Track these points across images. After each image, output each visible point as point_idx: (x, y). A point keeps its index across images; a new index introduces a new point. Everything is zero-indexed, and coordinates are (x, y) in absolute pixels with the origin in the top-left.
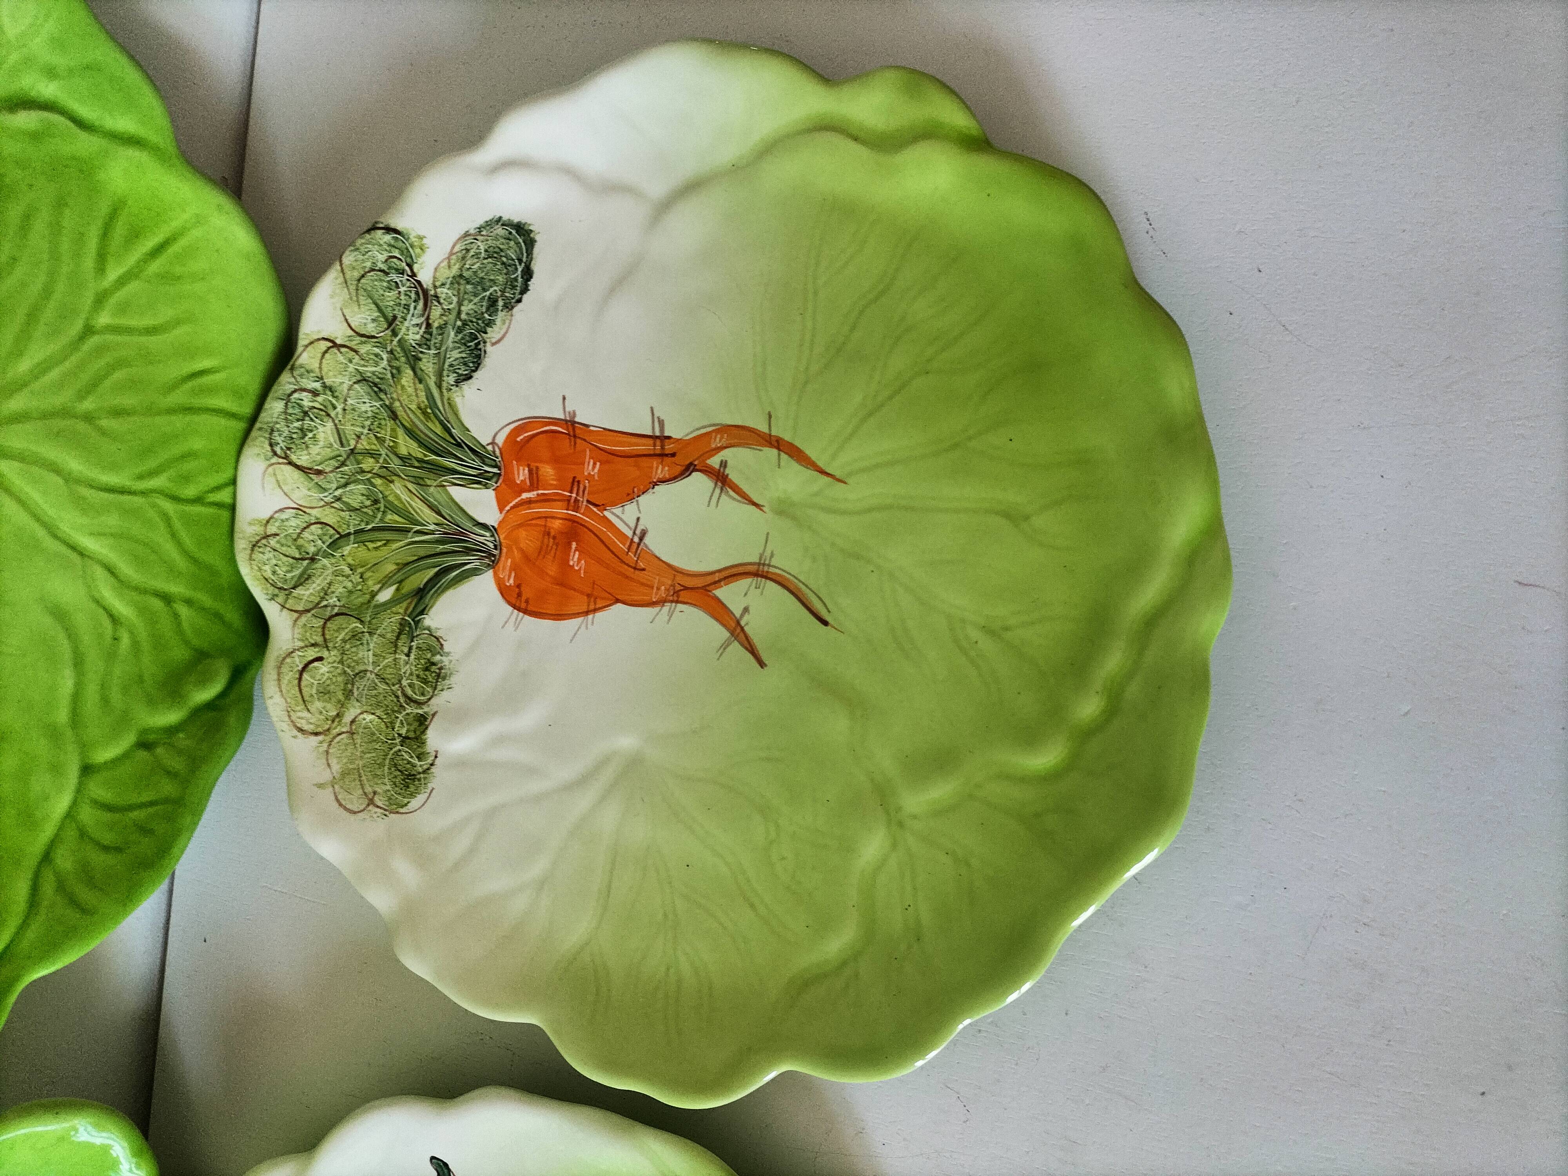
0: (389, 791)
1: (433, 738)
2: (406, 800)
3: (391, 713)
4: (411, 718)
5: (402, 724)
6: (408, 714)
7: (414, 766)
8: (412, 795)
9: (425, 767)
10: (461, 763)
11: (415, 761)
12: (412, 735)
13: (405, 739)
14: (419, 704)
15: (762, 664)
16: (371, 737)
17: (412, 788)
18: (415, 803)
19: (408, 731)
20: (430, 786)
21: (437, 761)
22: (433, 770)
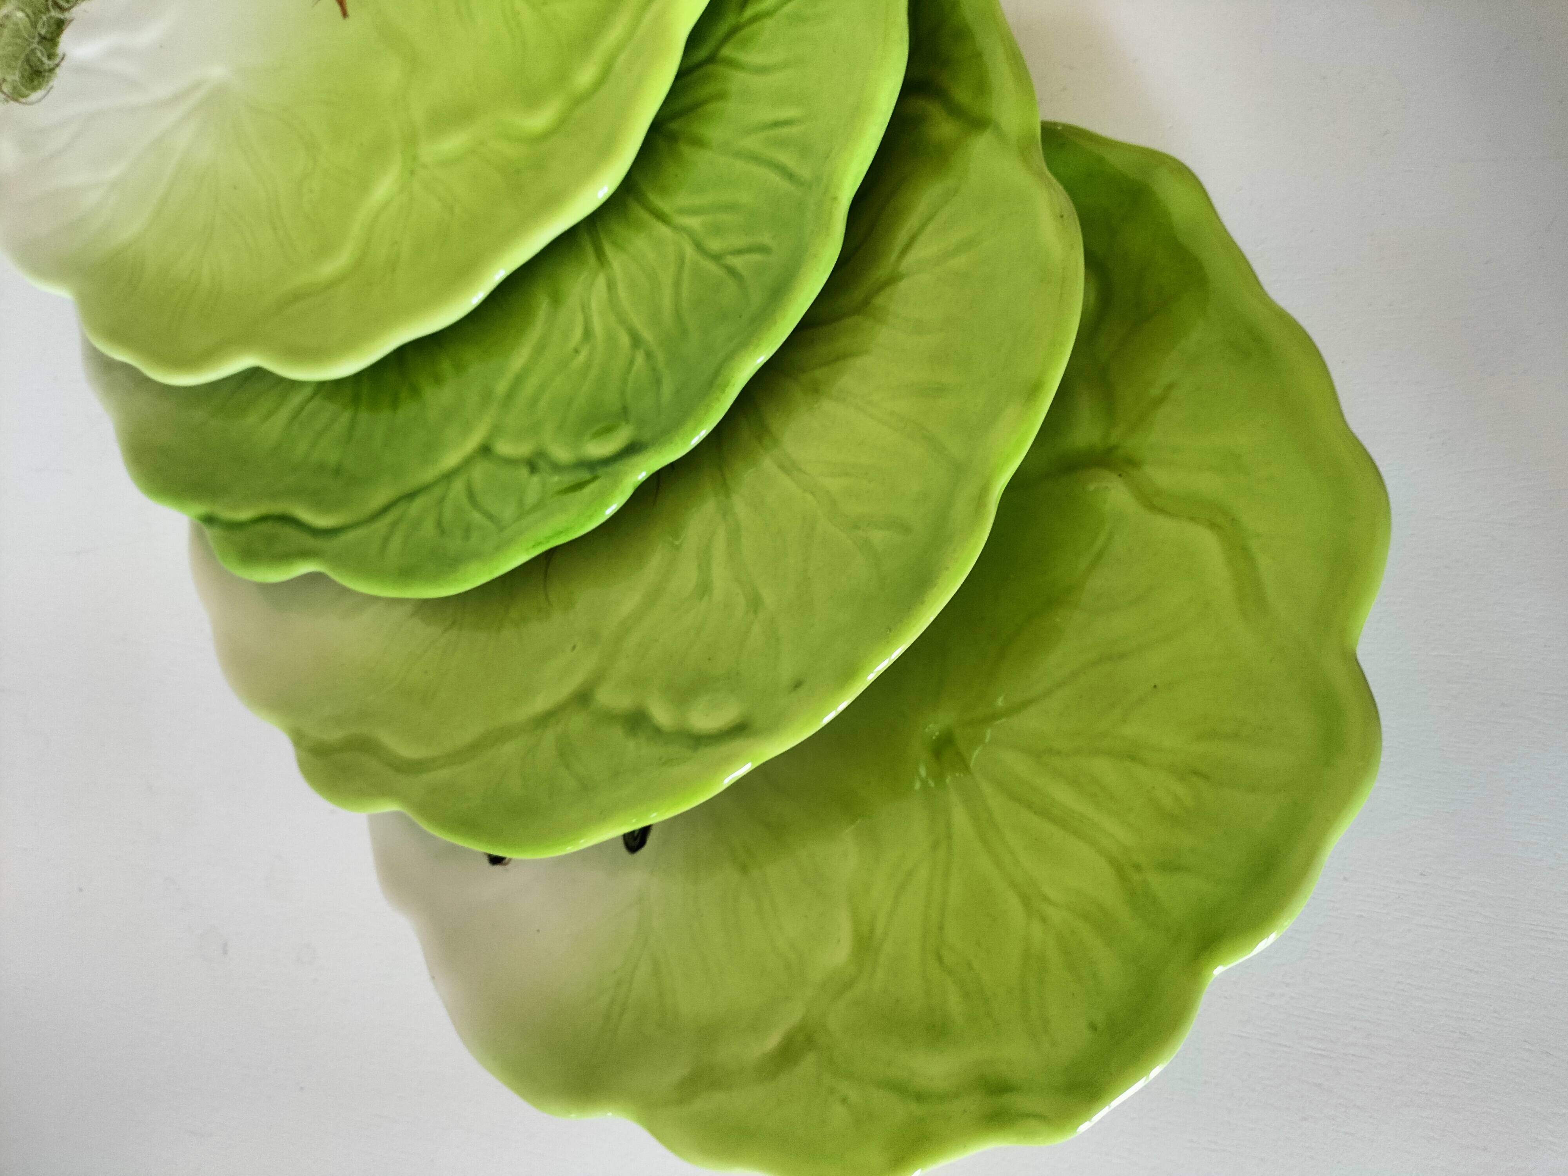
0: (16, 81)
1: (66, 43)
2: (27, 92)
3: (37, 13)
4: (52, 21)
5: (44, 24)
6: (51, 17)
7: (42, 63)
8: (34, 89)
9: (52, 66)
10: (82, 69)
11: (45, 59)
12: (49, 36)
13: (43, 38)
14: (62, 9)
15: (345, 14)
16: (17, 33)
17: (36, 83)
18: (35, 96)
19: (47, 32)
20: (51, 84)
21: (63, 64)
22: (58, 70)
